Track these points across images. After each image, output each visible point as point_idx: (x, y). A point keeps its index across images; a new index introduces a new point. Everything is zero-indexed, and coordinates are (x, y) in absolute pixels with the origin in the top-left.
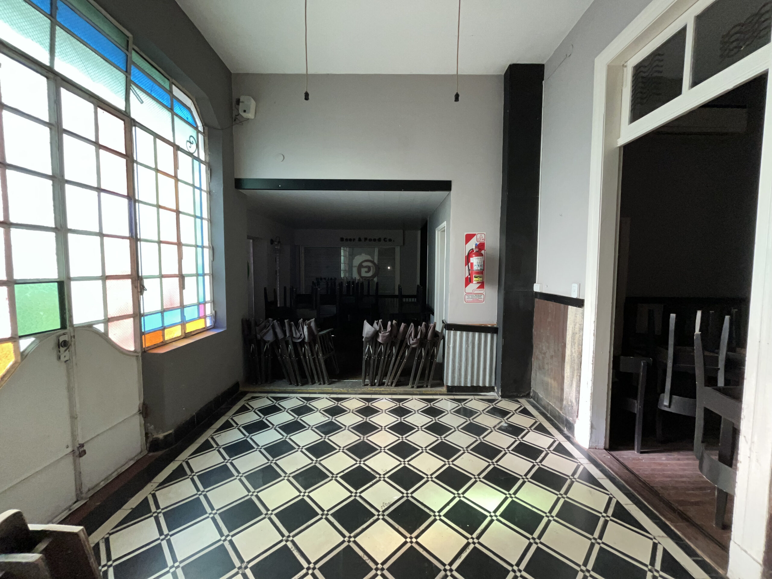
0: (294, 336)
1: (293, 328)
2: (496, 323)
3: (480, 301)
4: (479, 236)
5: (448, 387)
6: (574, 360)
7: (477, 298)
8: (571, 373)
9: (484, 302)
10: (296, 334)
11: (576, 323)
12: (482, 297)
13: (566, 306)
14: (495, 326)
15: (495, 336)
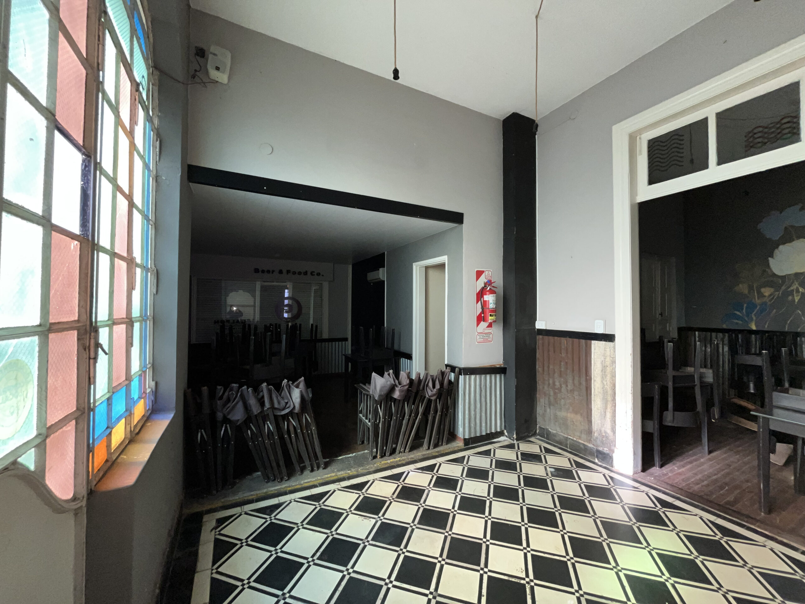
0: (276, 405)
1: (274, 396)
2: (502, 363)
3: (489, 340)
4: (487, 272)
5: (465, 439)
6: (607, 392)
7: (487, 338)
8: (604, 405)
9: (492, 342)
10: (279, 403)
11: (606, 356)
12: (491, 335)
13: (588, 341)
14: (502, 366)
15: (503, 375)
